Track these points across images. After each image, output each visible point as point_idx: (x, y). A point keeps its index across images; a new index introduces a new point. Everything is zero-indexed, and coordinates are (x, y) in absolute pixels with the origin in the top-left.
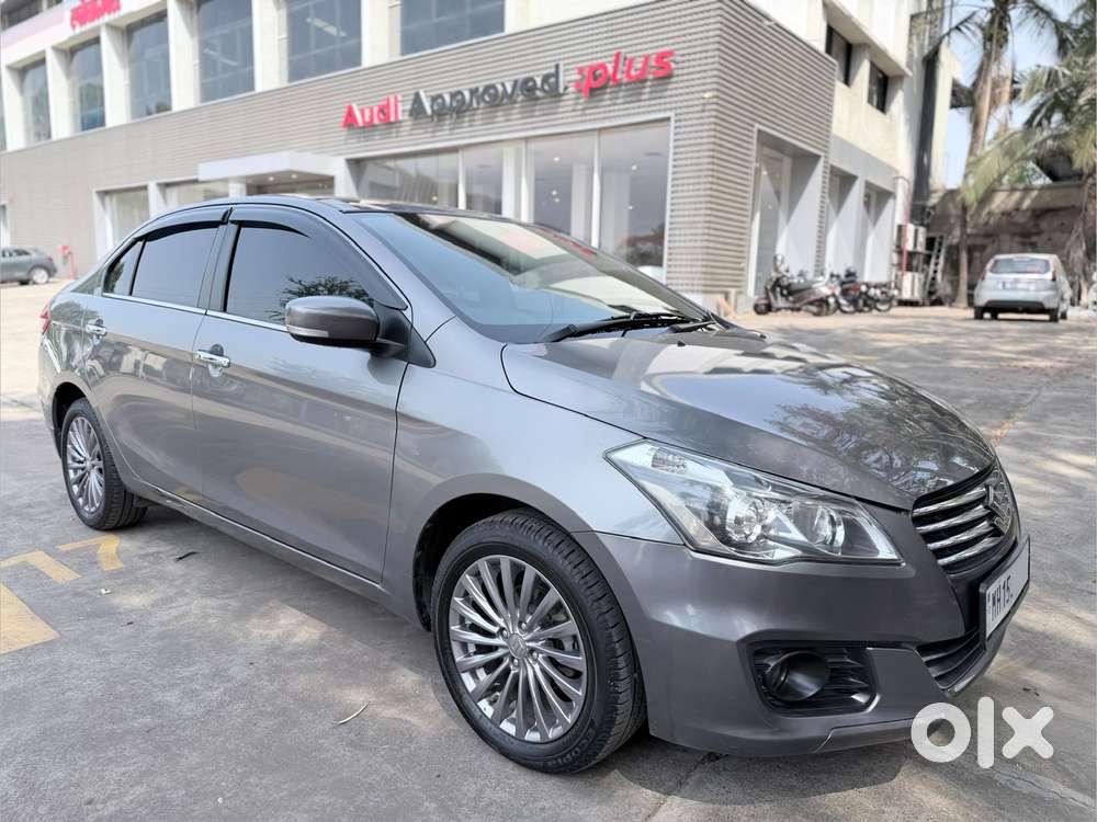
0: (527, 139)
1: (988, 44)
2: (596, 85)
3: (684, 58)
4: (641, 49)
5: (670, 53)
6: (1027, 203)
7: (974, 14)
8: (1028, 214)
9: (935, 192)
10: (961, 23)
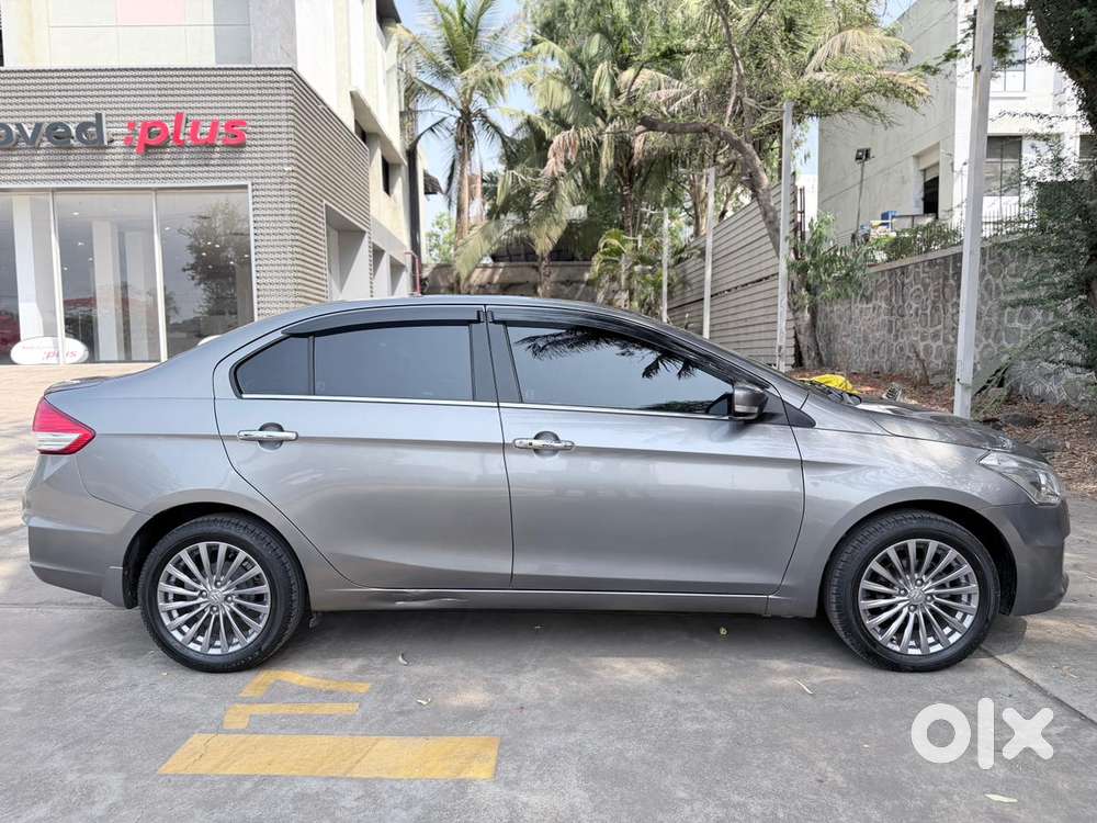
0: (54, 191)
1: (460, 147)
2: (152, 142)
3: (255, 130)
4: (208, 112)
5: (243, 123)
6: (496, 278)
7: (444, 119)
8: (498, 287)
9: (426, 266)
10: (434, 125)
